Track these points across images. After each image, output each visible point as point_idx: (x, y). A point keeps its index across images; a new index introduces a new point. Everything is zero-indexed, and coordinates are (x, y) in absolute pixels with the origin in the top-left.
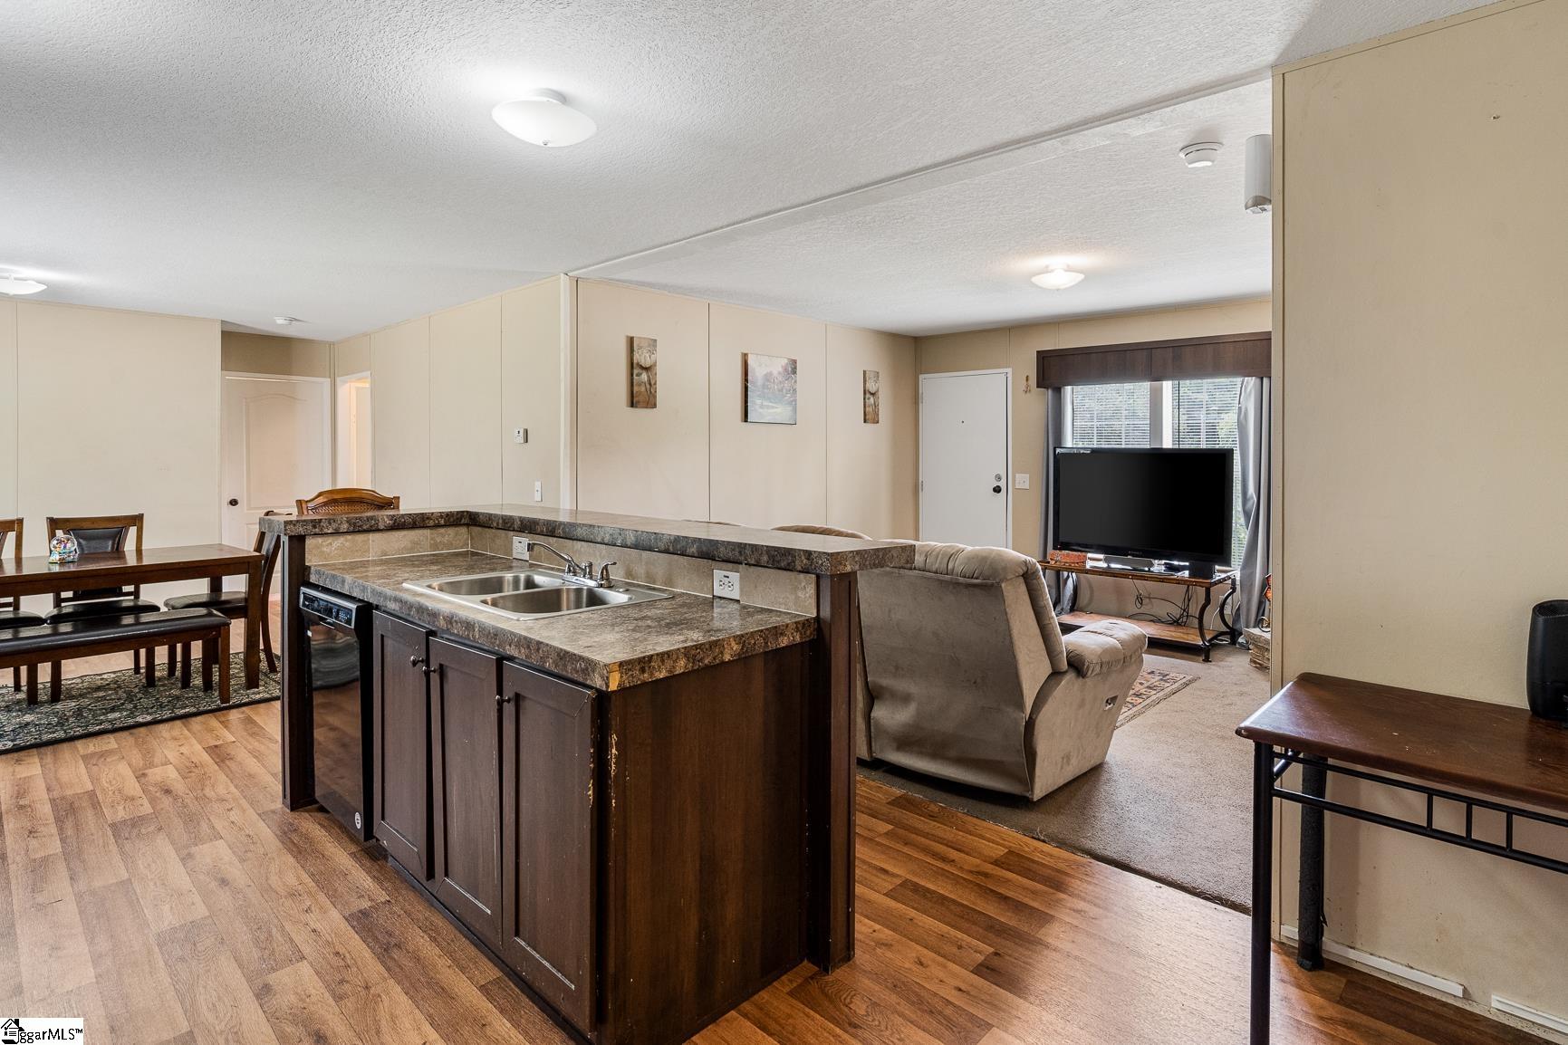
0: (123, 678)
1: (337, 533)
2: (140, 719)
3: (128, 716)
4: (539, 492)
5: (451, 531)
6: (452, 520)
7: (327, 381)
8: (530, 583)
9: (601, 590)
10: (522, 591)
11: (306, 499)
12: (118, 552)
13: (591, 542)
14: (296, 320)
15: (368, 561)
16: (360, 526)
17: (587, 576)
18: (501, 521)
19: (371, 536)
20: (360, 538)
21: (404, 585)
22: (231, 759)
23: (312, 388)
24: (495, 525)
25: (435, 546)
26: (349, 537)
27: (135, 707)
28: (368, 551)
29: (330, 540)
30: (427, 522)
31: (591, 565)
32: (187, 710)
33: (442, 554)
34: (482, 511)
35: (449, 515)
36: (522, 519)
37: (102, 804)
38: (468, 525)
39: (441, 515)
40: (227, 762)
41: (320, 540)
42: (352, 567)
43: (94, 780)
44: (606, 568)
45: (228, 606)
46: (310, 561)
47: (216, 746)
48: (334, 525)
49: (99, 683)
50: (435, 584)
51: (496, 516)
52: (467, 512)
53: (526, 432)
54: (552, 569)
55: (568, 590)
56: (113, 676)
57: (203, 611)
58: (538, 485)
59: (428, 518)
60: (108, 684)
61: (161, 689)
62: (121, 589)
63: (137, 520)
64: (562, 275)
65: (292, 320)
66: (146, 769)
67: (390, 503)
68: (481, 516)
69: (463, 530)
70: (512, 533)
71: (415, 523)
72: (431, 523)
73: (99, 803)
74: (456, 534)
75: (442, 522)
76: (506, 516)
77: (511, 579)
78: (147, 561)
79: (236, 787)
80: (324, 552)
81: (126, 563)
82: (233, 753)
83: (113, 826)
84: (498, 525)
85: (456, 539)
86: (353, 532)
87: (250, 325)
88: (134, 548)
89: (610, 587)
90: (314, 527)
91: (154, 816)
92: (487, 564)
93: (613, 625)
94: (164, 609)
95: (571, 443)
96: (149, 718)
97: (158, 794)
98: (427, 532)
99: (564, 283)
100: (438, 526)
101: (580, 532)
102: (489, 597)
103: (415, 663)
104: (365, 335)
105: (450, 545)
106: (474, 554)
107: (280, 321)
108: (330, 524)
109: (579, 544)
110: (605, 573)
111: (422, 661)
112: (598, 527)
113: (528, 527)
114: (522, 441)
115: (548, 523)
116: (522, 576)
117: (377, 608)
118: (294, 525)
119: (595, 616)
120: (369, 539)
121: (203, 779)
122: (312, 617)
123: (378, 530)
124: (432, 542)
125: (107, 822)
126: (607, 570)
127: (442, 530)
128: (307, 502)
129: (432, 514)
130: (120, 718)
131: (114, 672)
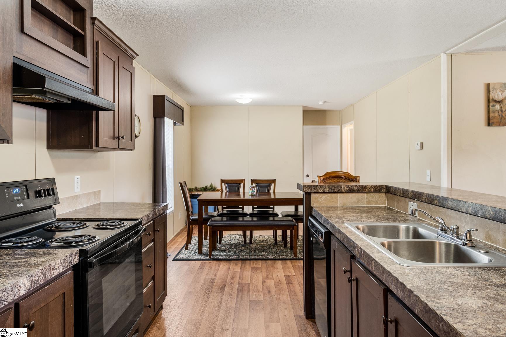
0: (270, 239)
1: (324, 192)
2: (270, 257)
3: (267, 255)
4: (429, 176)
5: (377, 195)
6: (377, 189)
7: (339, 127)
8: (417, 234)
9: (465, 247)
10: (411, 239)
11: (320, 176)
12: (269, 193)
13: (457, 211)
14: (326, 102)
15: (338, 207)
16: (334, 190)
17: (455, 235)
18: (402, 192)
19: (339, 195)
20: (334, 195)
21: (345, 224)
22: (292, 283)
23: (332, 129)
24: (399, 194)
25: (369, 202)
26: (329, 195)
27: (270, 251)
28: (337, 202)
29: (321, 195)
30: (364, 189)
31: (458, 228)
32: (284, 257)
33: (372, 207)
34: (392, 186)
35: (376, 187)
36: (413, 192)
37: (250, 290)
38: (385, 192)
39: (372, 187)
40: (290, 284)
41: (317, 195)
42: (329, 209)
43: (252, 279)
44: (469, 232)
45: (299, 217)
46: (313, 205)
47: (288, 276)
48: (323, 189)
49: (263, 239)
50: (361, 226)
51: (399, 189)
52: (385, 185)
53: (422, 144)
54: (431, 225)
55: (440, 243)
56: (267, 237)
57: (290, 218)
58: (428, 172)
59: (365, 188)
60: (265, 240)
61: (279, 246)
62: (269, 207)
63: (274, 181)
64: (442, 54)
65: (325, 102)
66: (266, 279)
67: (354, 179)
68: (392, 188)
69: (383, 195)
70: (408, 200)
71: (359, 190)
72: (367, 190)
73: (250, 289)
74: (379, 197)
75: (372, 190)
76: (404, 189)
77: (404, 228)
78: (277, 197)
79: (290, 298)
80: (318, 201)
81: (271, 197)
82: (293, 281)
83: (251, 301)
84: (400, 193)
85: (380, 200)
86: (331, 193)
87: (312, 107)
88: (273, 192)
89: (473, 247)
90: (315, 189)
91: (262, 302)
92: (393, 216)
93: (474, 288)
94: (280, 216)
95: (448, 148)
96: (272, 257)
97: (266, 292)
98: (365, 195)
99: (444, 58)
100: (370, 192)
101: (450, 204)
102: (386, 241)
103: (345, 272)
104: (352, 105)
105: (376, 203)
106: (389, 209)
107: (320, 103)
108: (321, 188)
109: (449, 212)
110: (468, 235)
111: (349, 271)
112: (464, 202)
113: (417, 196)
114: (420, 148)
115: (429, 196)
116: (411, 227)
117: (333, 235)
118: (307, 188)
119: (459, 273)
120: (337, 197)
121: (281, 290)
122: (312, 232)
123: (342, 192)
124: (367, 200)
125: (249, 299)
126: (470, 234)
127: (372, 194)
128: (321, 177)
129: (367, 185)
130: (265, 255)
131: (268, 236)
